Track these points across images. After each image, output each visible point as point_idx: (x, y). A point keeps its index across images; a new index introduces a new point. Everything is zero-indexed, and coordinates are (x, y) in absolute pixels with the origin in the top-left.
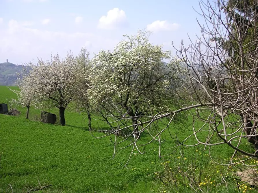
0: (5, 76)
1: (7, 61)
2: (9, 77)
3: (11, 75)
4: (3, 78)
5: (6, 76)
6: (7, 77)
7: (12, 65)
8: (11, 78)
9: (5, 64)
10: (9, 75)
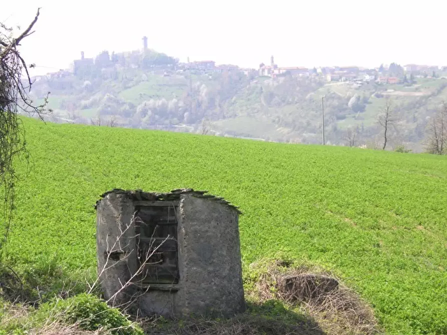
0: (132, 106)
1: (146, 44)
2: (150, 113)
3: (159, 103)
4: (127, 114)
5: (139, 109)
6: (144, 113)
7: (165, 63)
8: (157, 117)
9: (134, 56)
10: (152, 101)
